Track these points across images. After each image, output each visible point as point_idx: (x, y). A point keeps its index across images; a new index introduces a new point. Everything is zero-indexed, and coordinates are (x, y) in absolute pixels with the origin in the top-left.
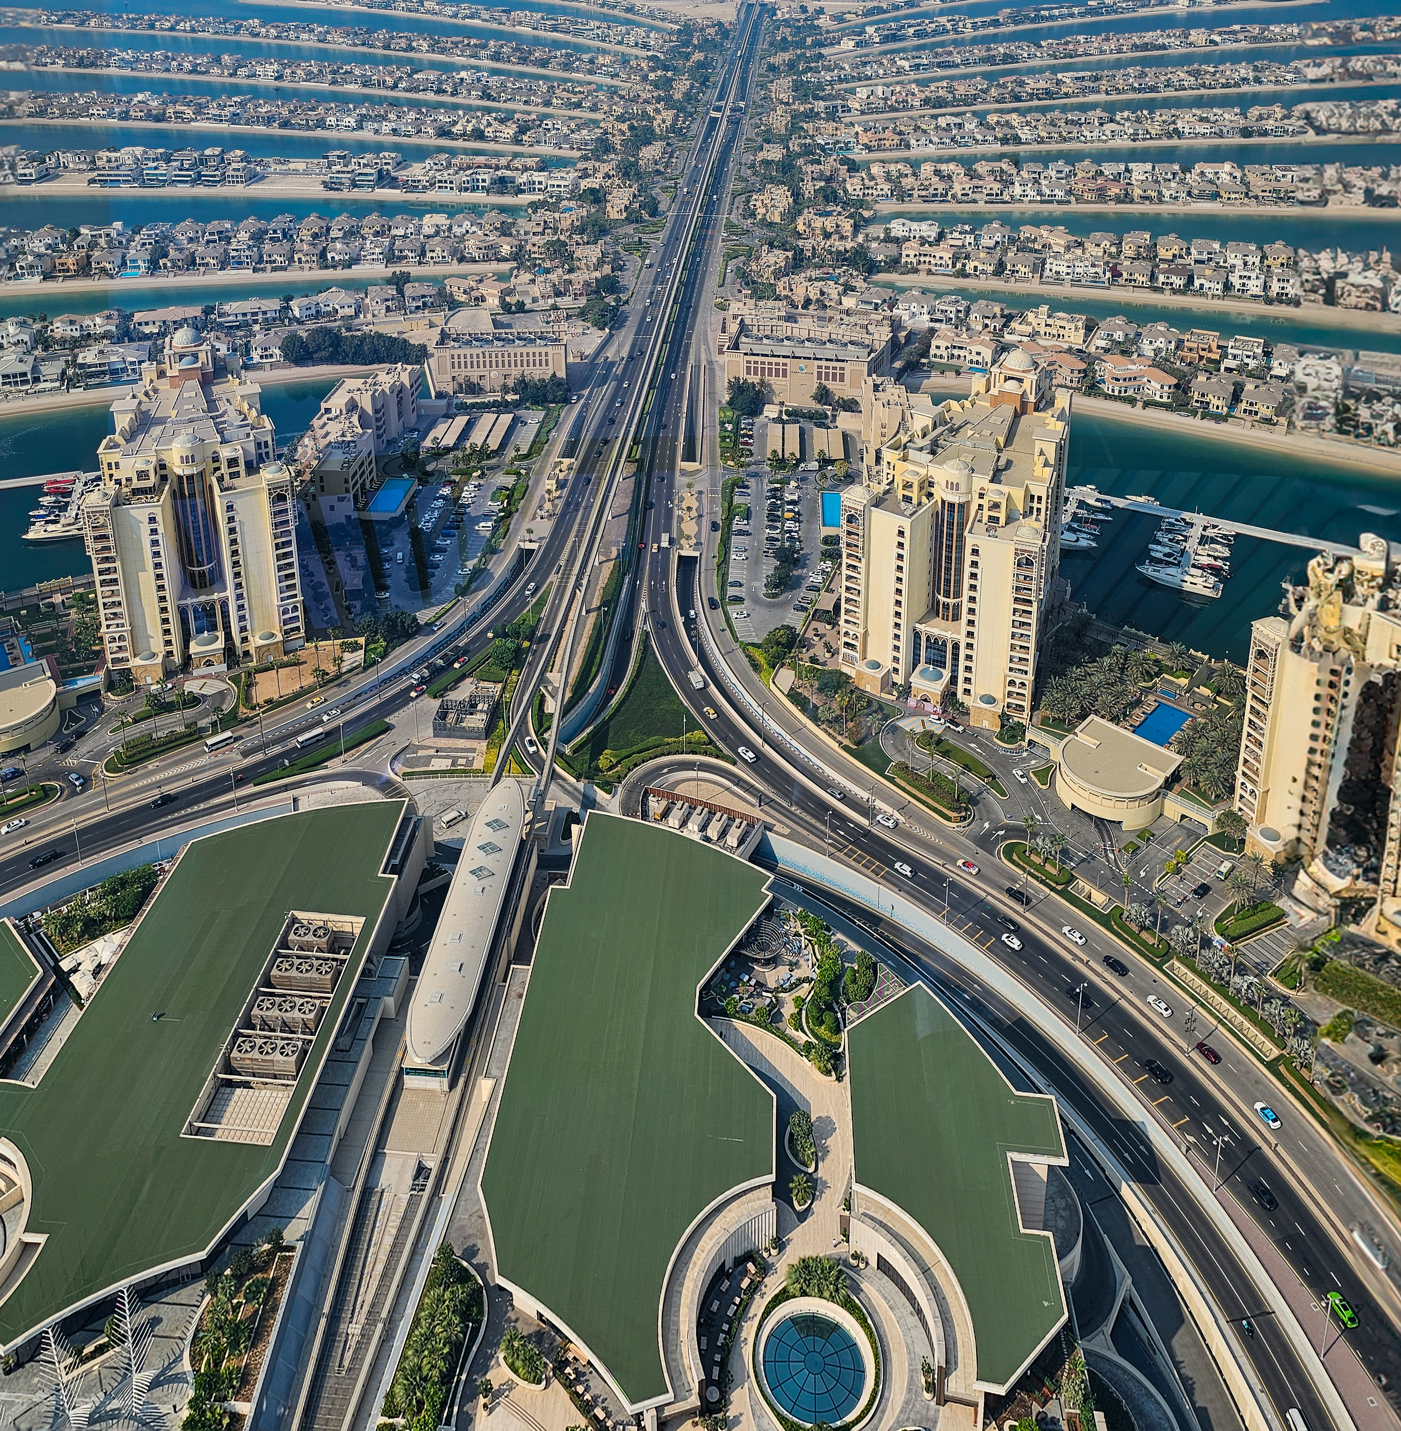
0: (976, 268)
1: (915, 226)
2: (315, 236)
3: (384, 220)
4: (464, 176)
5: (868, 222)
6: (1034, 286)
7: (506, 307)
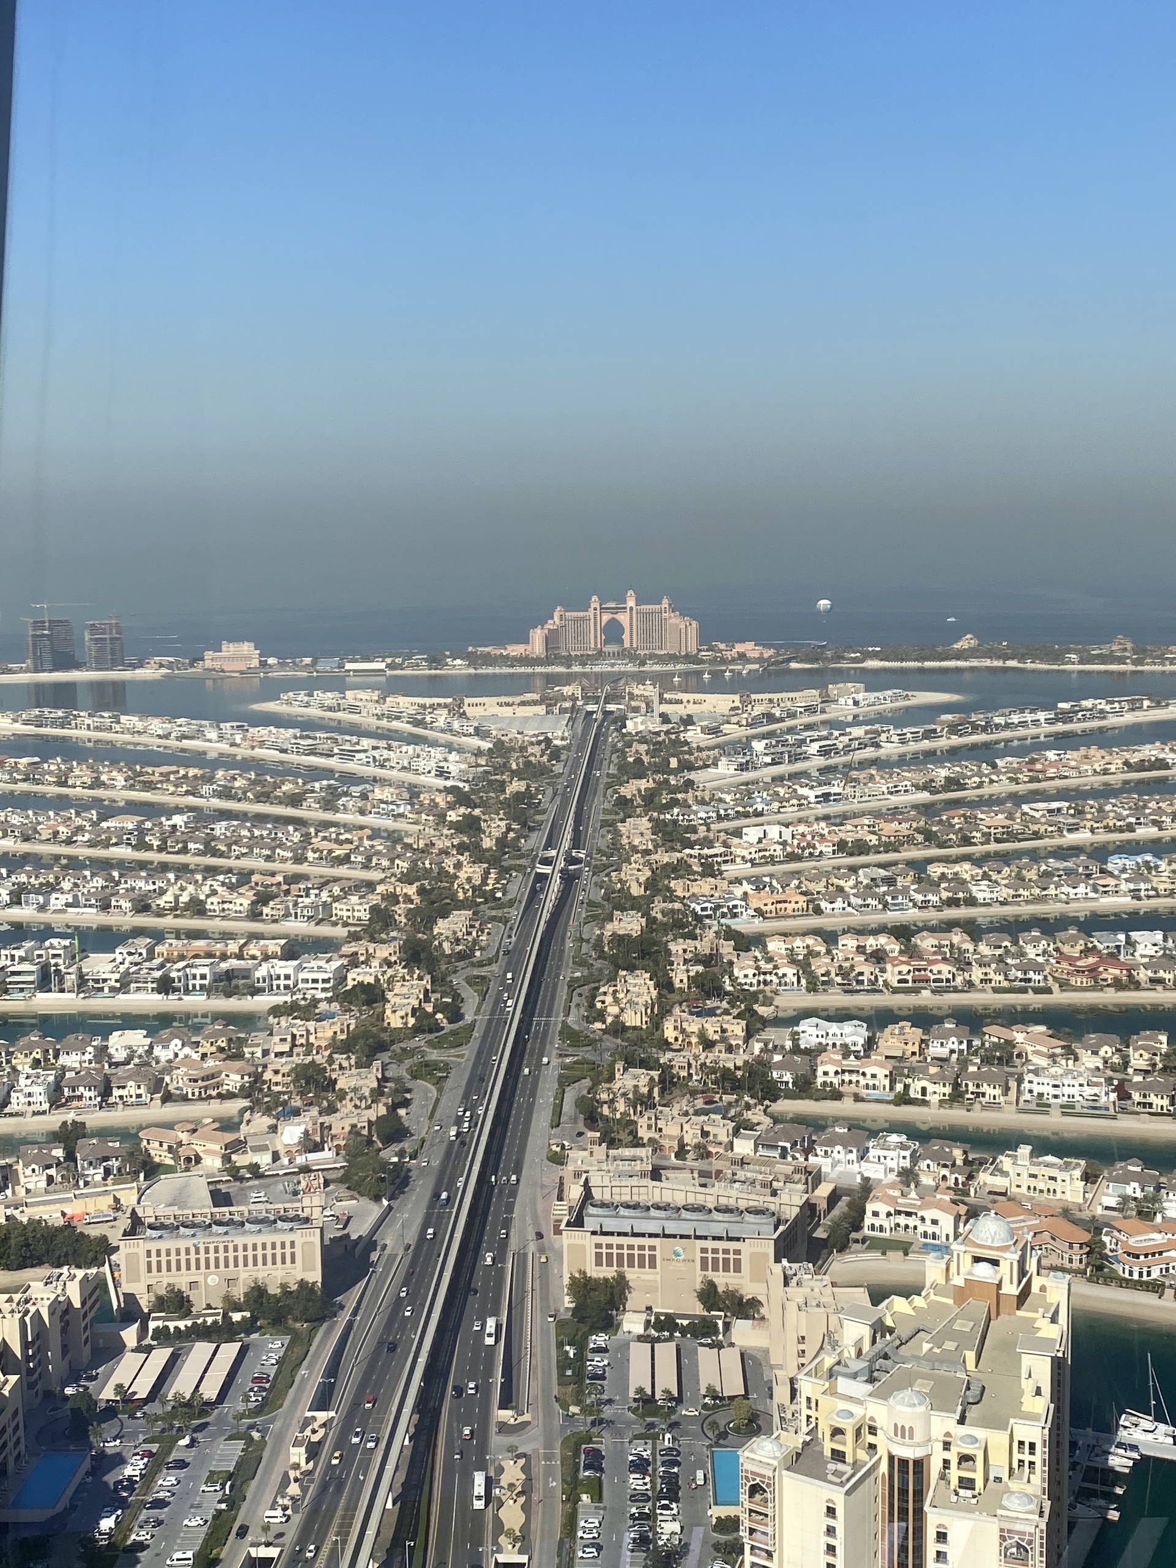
0: (924, 1090)
1: (834, 1028)
3: (49, 1042)
4: (173, 971)
5: (765, 1022)
6: (1007, 1117)
7: (232, 1171)
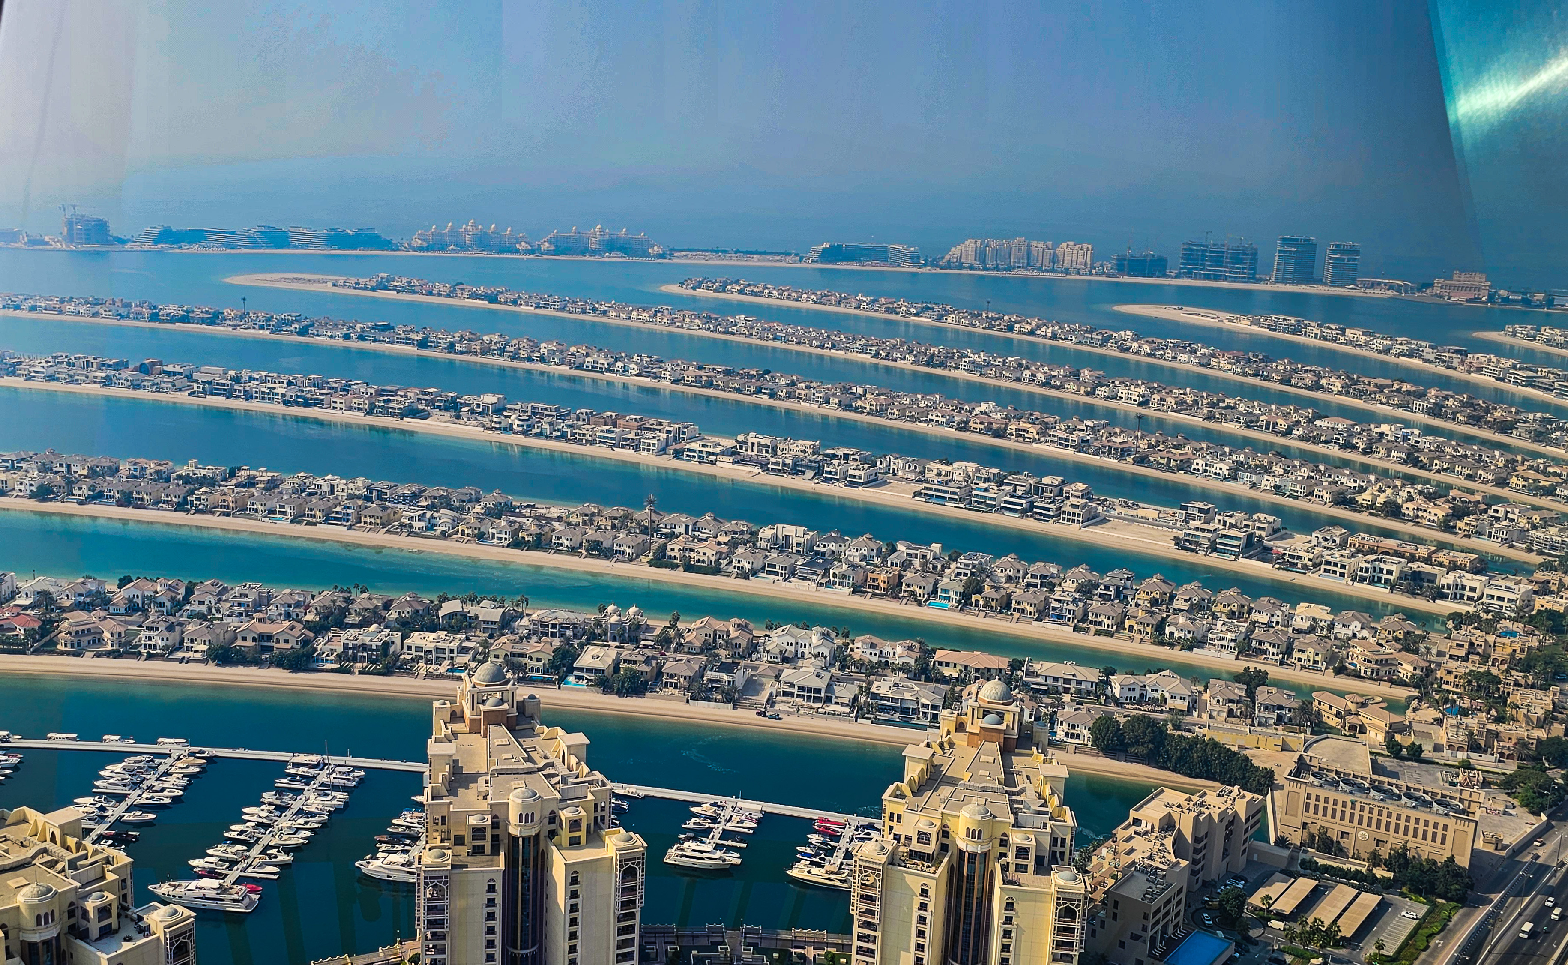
2: (1154, 602)
3: (1244, 599)
4: (1361, 562)
7: (1394, 749)
